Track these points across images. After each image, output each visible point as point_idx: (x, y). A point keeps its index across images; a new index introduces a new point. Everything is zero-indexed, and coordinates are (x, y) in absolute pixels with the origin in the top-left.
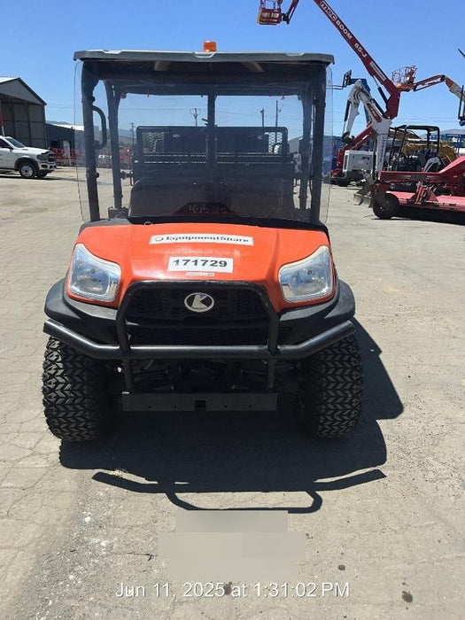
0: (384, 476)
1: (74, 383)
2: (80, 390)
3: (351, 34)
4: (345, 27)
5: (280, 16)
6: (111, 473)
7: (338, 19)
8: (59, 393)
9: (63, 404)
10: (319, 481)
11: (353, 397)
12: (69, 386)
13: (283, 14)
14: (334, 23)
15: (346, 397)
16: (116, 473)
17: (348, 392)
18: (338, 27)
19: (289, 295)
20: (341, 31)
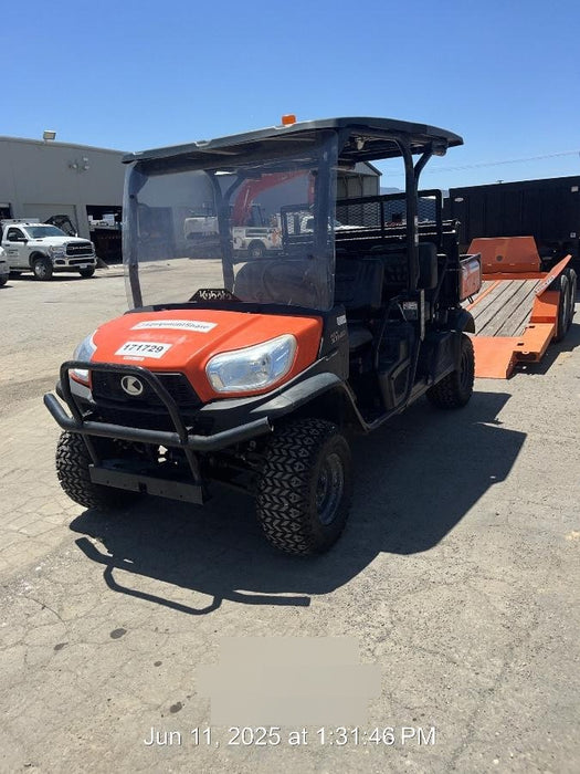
0: (306, 605)
1: (73, 452)
2: (76, 460)
10: (238, 591)
11: (290, 507)
15: (282, 505)
17: (284, 500)
19: (218, 384)
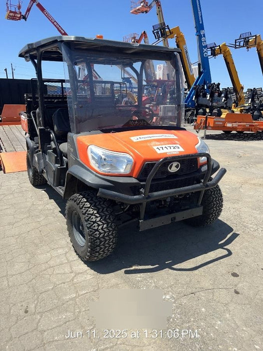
0: (239, 234)
3: (63, 31)
4: (60, 26)
5: (20, 16)
6: (131, 269)
7: (55, 21)
8: (101, 231)
9: (103, 237)
12: (105, 226)
13: (22, 15)
14: (53, 23)
16: (133, 268)
18: (56, 26)
20: (58, 28)
